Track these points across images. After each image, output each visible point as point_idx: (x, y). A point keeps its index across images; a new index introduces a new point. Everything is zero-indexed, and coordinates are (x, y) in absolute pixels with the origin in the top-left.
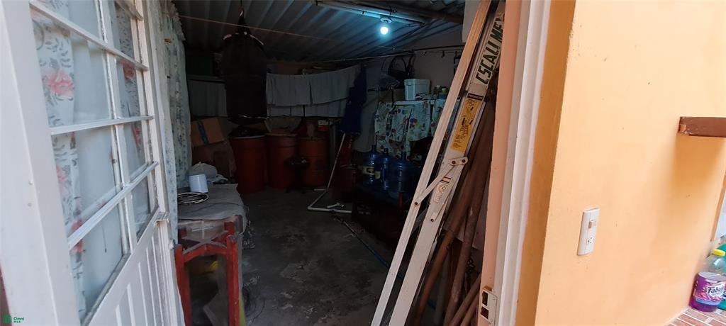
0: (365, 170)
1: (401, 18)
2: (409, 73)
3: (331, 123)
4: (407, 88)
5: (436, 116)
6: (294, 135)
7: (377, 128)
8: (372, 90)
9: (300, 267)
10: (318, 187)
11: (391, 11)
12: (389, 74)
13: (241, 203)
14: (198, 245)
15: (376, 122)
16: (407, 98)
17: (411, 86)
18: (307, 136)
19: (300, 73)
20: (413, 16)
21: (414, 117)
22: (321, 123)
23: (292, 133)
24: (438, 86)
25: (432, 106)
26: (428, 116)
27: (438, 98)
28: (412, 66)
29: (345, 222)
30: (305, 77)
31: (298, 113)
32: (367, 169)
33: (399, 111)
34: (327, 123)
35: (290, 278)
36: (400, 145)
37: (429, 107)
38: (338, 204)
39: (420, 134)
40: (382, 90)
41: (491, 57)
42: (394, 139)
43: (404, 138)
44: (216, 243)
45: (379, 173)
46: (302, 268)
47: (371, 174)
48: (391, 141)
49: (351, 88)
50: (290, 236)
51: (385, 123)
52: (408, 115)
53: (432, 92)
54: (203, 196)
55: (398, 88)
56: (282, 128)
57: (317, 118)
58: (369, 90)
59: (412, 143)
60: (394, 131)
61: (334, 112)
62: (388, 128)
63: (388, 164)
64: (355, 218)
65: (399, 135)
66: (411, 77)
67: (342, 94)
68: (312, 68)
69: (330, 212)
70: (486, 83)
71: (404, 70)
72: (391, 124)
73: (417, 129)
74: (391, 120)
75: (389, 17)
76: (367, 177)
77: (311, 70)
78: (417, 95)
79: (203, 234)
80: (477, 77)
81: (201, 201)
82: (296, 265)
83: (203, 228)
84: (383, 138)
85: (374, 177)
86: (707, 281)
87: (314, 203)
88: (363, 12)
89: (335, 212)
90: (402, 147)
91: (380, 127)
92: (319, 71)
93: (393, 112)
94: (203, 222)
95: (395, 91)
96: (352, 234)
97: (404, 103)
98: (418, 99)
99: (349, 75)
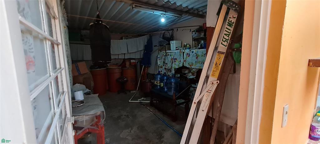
0: (156, 82)
1: (170, 15)
2: (172, 38)
3: (137, 61)
4: (171, 45)
5: (186, 57)
6: (120, 67)
7: (159, 63)
8: (156, 46)
9: (129, 131)
10: (132, 90)
11: (166, 12)
12: (163, 39)
13: (102, 104)
14: (84, 129)
15: (158, 60)
16: (172, 49)
17: (173, 44)
18: (126, 67)
19: (122, 39)
20: (175, 14)
21: (176, 58)
22: (132, 61)
23: (119, 66)
24: (185, 44)
25: (183, 53)
26: (182, 57)
27: (186, 49)
28: (173, 35)
29: (147, 107)
30: (124, 41)
31: (122, 57)
32: (157, 82)
33: (169, 55)
34: (135, 61)
35: (125, 137)
36: (170, 70)
37: (182, 53)
38: (143, 98)
39: (179, 65)
40: (160, 46)
41: (227, 34)
42: (167, 68)
43: (172, 67)
44: (93, 127)
45: (163, 84)
46: (131, 132)
47: (159, 84)
48: (165, 69)
49: (145, 45)
50: (122, 116)
51: (163, 60)
52: (173, 57)
53: (183, 46)
54: (82, 102)
55: (167, 45)
56: (114, 64)
57: (130, 59)
58: (155, 46)
59: (175, 69)
60: (167, 64)
61: (138, 56)
62: (164, 62)
63: (167, 80)
64: (151, 104)
65: (169, 65)
66: (173, 40)
67: (142, 48)
68: (127, 36)
69: (140, 102)
70: (226, 46)
71: (169, 37)
72: (165, 61)
73: (177, 63)
74: (165, 59)
75: (165, 14)
76: (157, 86)
77: (127, 37)
78: (176, 48)
79: (85, 121)
80: (222, 44)
81: (82, 104)
82: (127, 130)
83: (85, 118)
84: (162, 67)
85: (160, 85)
86: (316, 127)
87: (131, 99)
88: (153, 12)
89: (142, 102)
90: (171, 71)
91: (160, 62)
92: (131, 38)
93: (166, 55)
94: (84, 116)
95: (166, 46)
96: (152, 113)
97: (170, 51)
98: (177, 50)
99: (144, 39)
